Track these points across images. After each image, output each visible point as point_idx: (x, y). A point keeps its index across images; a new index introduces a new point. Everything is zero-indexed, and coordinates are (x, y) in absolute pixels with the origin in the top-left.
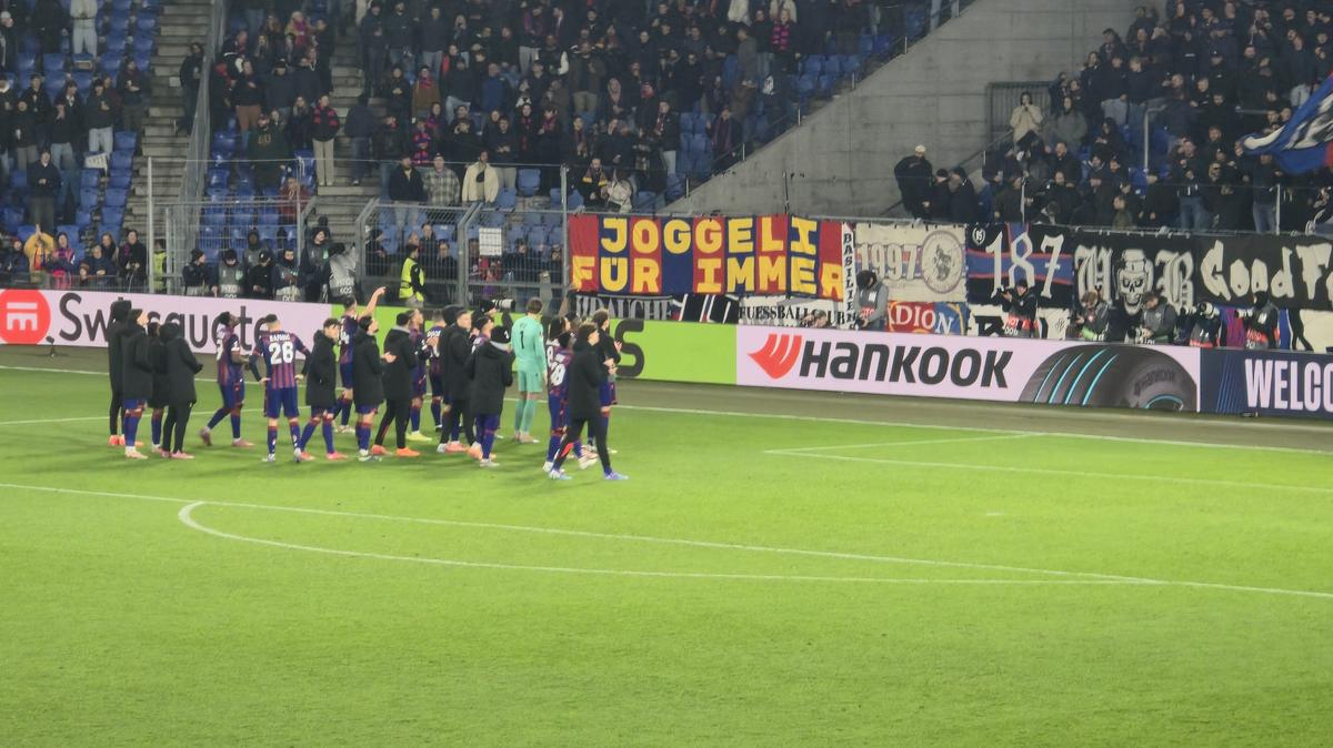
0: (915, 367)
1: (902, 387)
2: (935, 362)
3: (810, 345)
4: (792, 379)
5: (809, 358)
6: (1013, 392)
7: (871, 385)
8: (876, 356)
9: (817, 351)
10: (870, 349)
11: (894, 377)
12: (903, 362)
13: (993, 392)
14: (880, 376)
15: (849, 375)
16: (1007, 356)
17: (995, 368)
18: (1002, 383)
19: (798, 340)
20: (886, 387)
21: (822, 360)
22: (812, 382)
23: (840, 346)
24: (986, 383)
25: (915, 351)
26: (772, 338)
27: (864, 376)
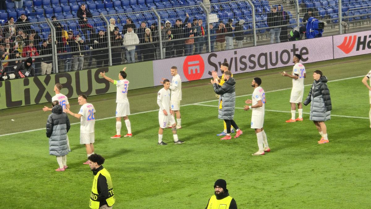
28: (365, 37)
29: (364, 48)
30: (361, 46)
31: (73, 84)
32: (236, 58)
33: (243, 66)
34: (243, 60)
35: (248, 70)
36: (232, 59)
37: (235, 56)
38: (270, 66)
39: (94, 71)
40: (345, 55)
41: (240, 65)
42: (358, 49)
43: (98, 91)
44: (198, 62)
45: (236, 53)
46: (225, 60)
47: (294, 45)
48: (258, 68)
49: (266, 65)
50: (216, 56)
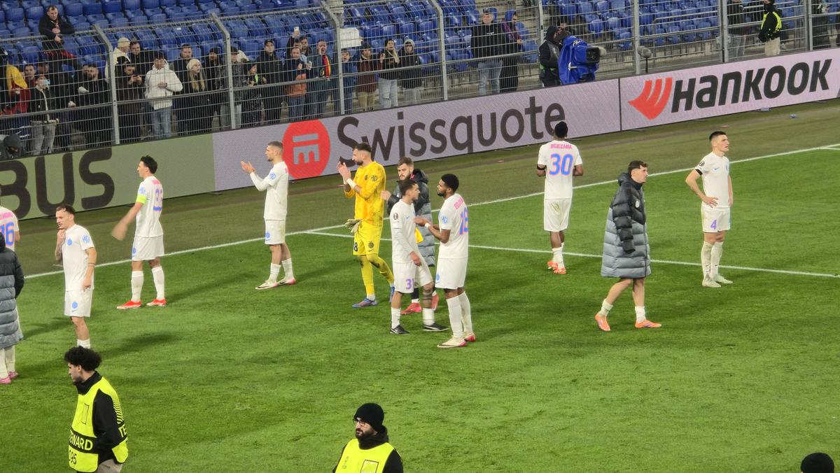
28: (692, 82)
29: (688, 107)
30: (683, 102)
31: (31, 187)
32: (401, 129)
33: (418, 147)
34: (418, 132)
35: (429, 155)
36: (392, 130)
37: (401, 123)
38: (478, 147)
39: (77, 156)
40: (645, 123)
41: (410, 144)
42: (675, 108)
43: (87, 202)
44: (315, 137)
45: (401, 116)
46: (378, 133)
47: (532, 100)
48: (450, 151)
49: (469, 143)
50: (355, 122)
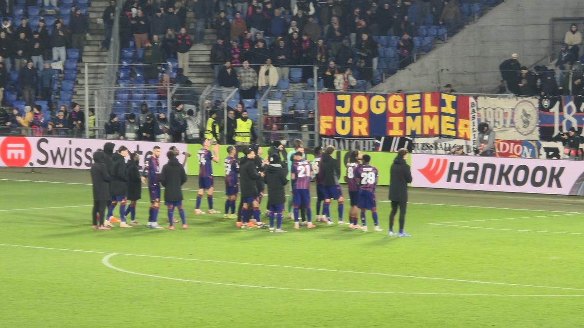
0: (511, 176)
1: (503, 187)
2: (522, 173)
3: (452, 164)
4: (442, 183)
5: (452, 172)
6: (565, 190)
7: (486, 187)
8: (489, 171)
9: (456, 168)
10: (486, 166)
11: (499, 183)
12: (504, 174)
13: (554, 190)
14: (491, 182)
15: (474, 181)
16: (562, 169)
17: (555, 177)
18: (559, 185)
19: (445, 161)
20: (495, 187)
21: (458, 173)
22: (453, 185)
23: (470, 165)
24: (550, 185)
25: (511, 167)
26: (431, 161)
27: (482, 182)
